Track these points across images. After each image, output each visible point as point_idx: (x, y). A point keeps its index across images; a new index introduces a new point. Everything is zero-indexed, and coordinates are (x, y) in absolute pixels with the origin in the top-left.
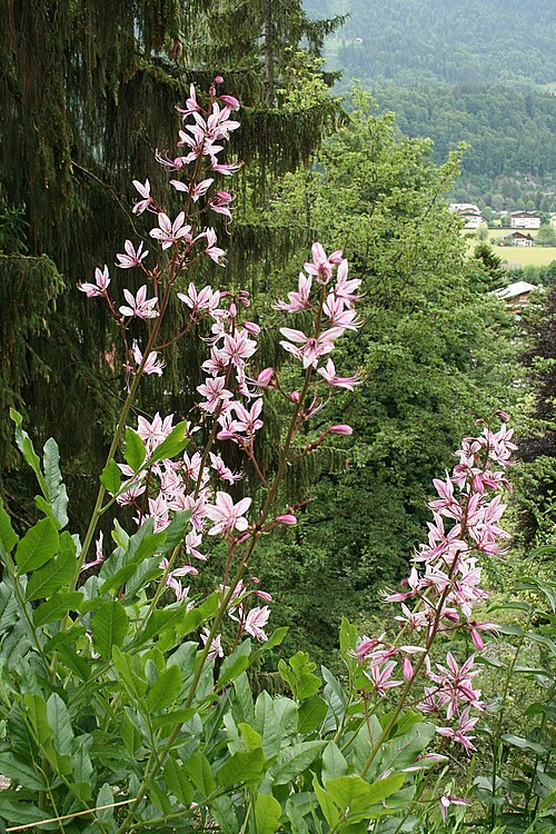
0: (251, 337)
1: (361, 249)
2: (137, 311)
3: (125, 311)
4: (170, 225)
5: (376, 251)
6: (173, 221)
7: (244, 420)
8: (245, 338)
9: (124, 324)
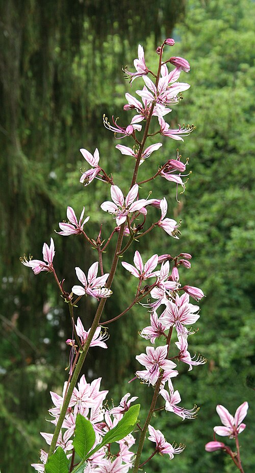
0: (193, 301)
1: (222, 126)
2: (89, 289)
3: (77, 290)
4: (122, 198)
5: (239, 128)
6: (125, 194)
7: (228, 424)
8: (187, 304)
9: (73, 301)
